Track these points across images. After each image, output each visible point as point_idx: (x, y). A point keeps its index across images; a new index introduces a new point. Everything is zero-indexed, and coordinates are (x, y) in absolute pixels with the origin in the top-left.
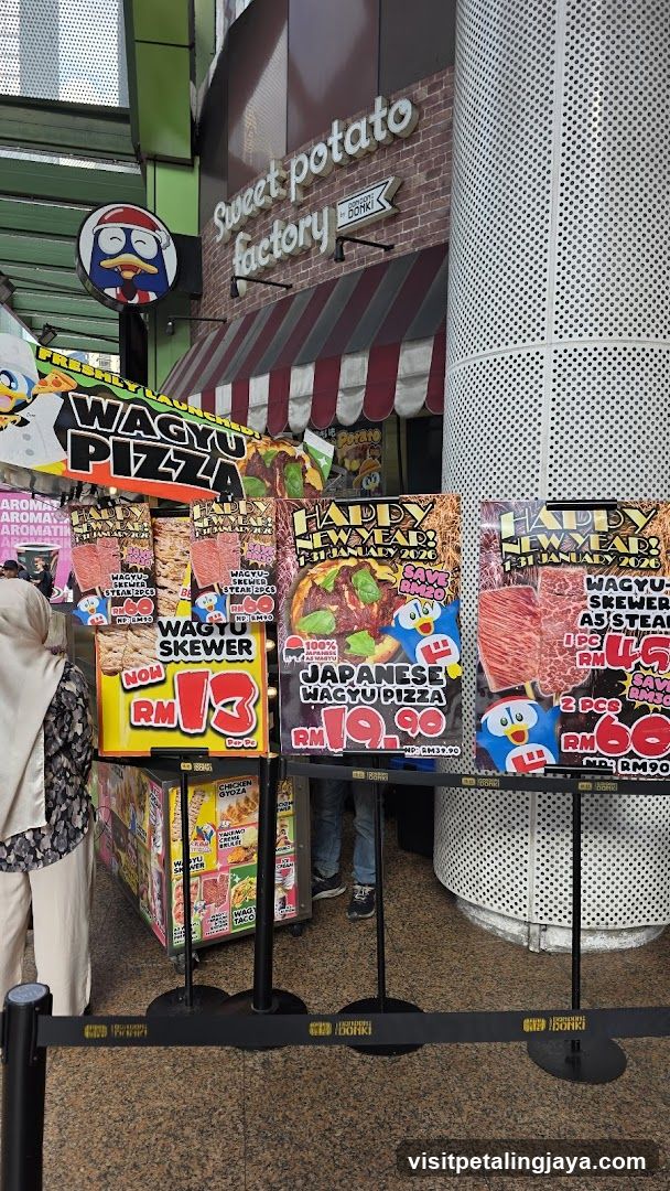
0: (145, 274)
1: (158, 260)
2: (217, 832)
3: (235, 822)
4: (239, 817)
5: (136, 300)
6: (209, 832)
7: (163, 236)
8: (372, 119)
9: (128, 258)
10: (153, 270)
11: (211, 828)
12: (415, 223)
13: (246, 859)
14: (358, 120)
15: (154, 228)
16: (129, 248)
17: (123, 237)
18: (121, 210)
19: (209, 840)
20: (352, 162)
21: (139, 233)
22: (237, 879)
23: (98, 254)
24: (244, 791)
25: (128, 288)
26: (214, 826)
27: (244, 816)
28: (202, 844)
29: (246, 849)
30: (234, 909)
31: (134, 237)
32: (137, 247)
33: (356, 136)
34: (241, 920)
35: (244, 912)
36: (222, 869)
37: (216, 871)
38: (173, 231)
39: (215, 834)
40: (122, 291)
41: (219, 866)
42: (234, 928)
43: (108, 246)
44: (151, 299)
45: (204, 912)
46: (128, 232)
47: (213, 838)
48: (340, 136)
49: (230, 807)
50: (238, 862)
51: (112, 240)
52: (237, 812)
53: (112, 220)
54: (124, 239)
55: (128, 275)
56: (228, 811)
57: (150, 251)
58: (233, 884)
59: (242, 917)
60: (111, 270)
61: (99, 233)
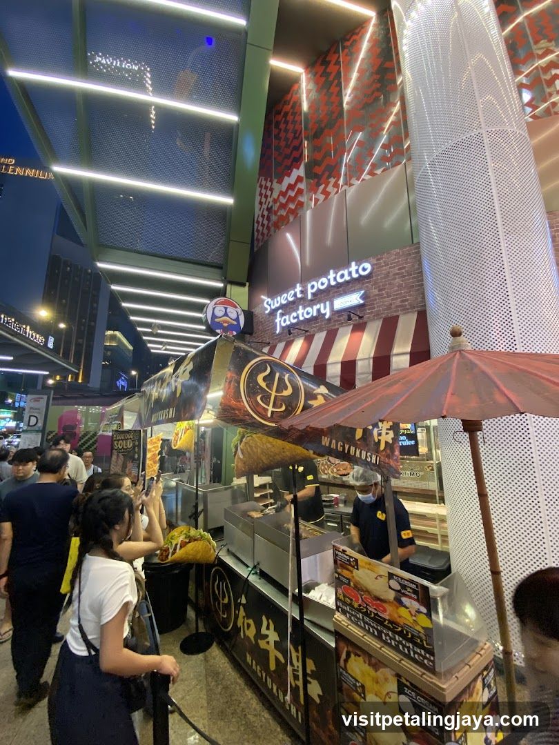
0: (232, 324)
1: (237, 320)
5: (228, 334)
7: (239, 310)
8: (350, 270)
9: (225, 318)
10: (235, 323)
12: (374, 308)
14: (344, 270)
15: (236, 307)
16: (226, 314)
18: (223, 300)
20: (339, 285)
21: (230, 309)
23: (214, 316)
25: (225, 330)
31: (228, 310)
32: (229, 314)
33: (342, 276)
38: (243, 309)
40: (223, 331)
43: (218, 313)
44: (234, 334)
46: (226, 309)
48: (334, 275)
51: (219, 311)
53: (220, 304)
54: (224, 311)
55: (226, 325)
57: (234, 316)
60: (219, 322)
61: (214, 308)
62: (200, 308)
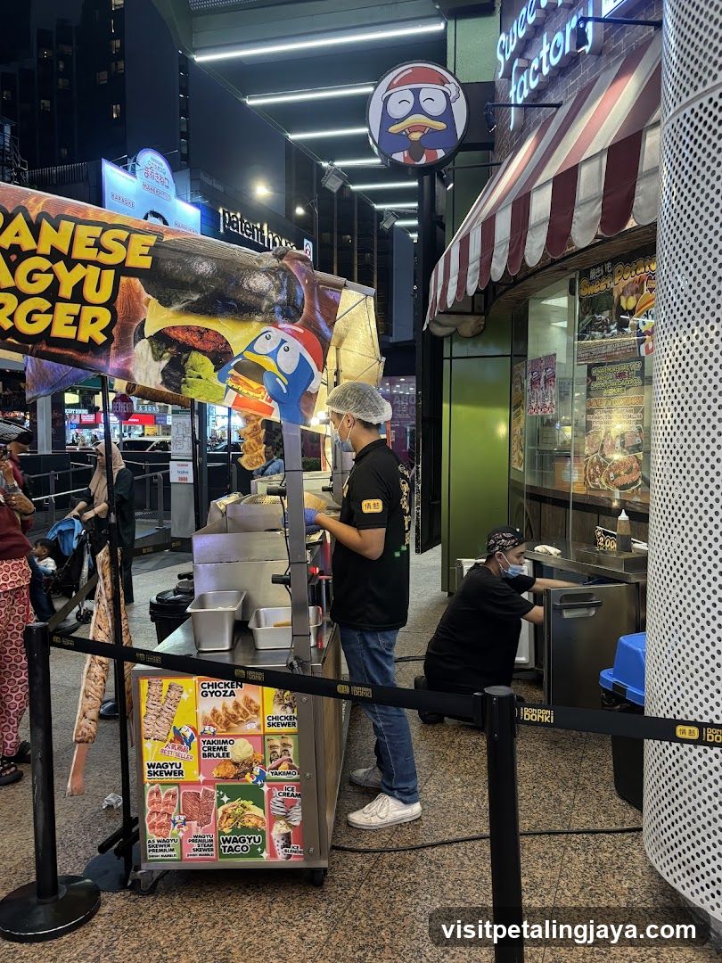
0: (434, 131)
1: (448, 116)
2: (199, 738)
3: (221, 730)
4: (226, 725)
5: (423, 161)
6: (188, 735)
7: (452, 88)
9: (418, 119)
10: (441, 126)
11: (191, 731)
13: (237, 777)
15: (443, 82)
16: (417, 109)
17: (411, 98)
18: (410, 71)
19: (189, 744)
21: (427, 91)
22: (225, 799)
23: (387, 120)
24: (232, 694)
25: (416, 149)
26: (193, 729)
27: (232, 724)
28: (179, 748)
29: (236, 764)
30: (222, 833)
31: (422, 96)
32: (426, 106)
34: (231, 849)
35: (235, 841)
36: (205, 783)
37: (197, 783)
38: (462, 81)
39: (196, 739)
40: (410, 154)
41: (202, 778)
42: (222, 856)
43: (396, 110)
44: (439, 157)
45: (184, 829)
46: (416, 92)
47: (194, 744)
49: (215, 711)
50: (226, 778)
51: (400, 104)
52: (224, 718)
53: (400, 83)
54: (412, 101)
55: (416, 136)
56: (213, 714)
57: (437, 107)
58: (221, 803)
59: (233, 845)
60: (399, 134)
61: (386, 101)
62: (356, 110)
